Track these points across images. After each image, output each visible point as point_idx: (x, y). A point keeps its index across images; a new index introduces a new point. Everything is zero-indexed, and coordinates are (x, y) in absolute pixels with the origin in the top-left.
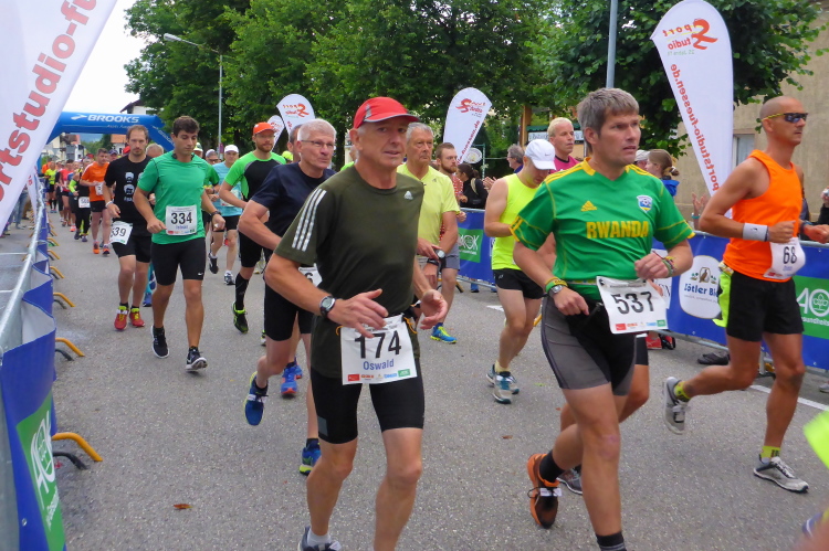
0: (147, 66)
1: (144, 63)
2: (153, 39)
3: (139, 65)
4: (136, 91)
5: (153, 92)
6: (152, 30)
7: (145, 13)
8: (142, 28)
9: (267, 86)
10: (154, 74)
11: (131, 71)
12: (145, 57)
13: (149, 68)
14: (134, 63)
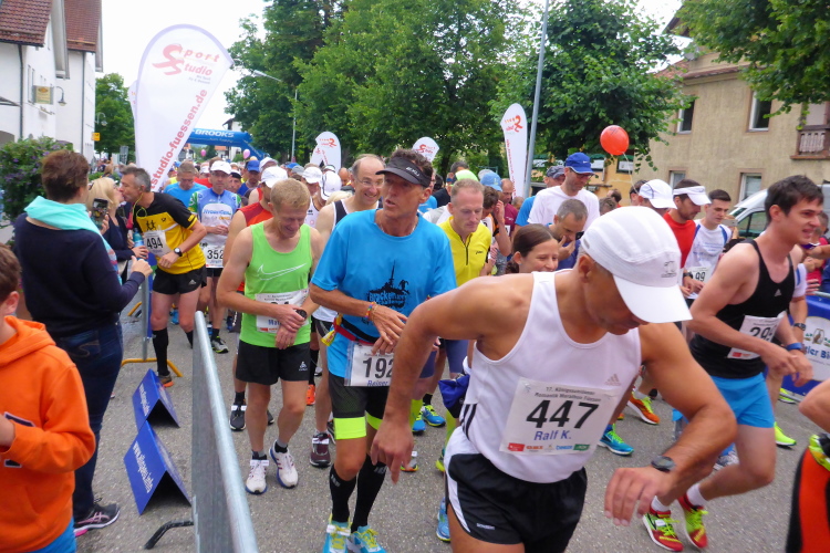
0: (241, 93)
1: (239, 91)
2: (247, 72)
3: (235, 93)
4: (232, 112)
5: (245, 114)
6: (246, 65)
7: (241, 52)
8: (238, 63)
9: (323, 118)
10: (245, 100)
11: (230, 97)
12: (240, 87)
13: (243, 95)
14: (231, 91)
